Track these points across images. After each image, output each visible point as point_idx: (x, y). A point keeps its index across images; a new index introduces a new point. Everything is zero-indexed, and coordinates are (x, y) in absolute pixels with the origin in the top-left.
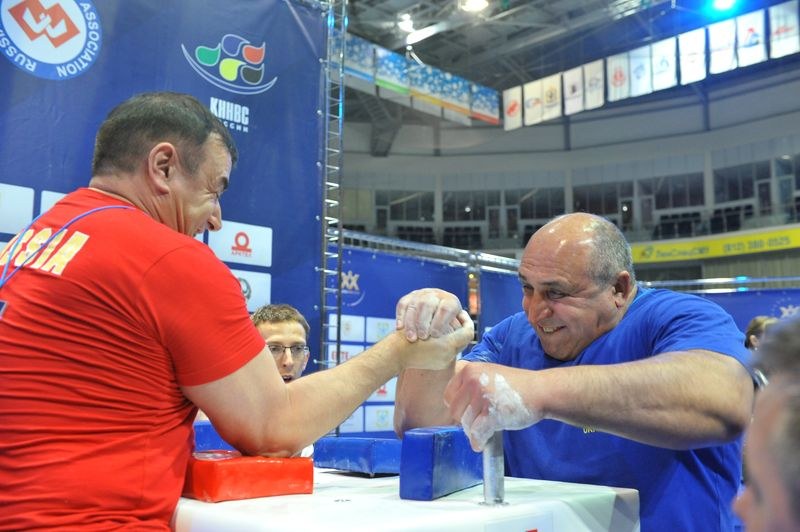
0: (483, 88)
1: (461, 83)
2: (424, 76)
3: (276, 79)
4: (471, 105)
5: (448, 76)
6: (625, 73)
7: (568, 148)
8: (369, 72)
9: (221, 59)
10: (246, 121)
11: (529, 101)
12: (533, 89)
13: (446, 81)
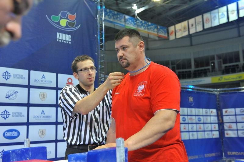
0: (162, 27)
1: (154, 26)
2: (142, 24)
3: (80, 25)
4: (158, 32)
5: (150, 24)
6: (210, 19)
7: (191, 45)
8: (123, 24)
9: (60, 20)
10: (70, 40)
11: (177, 30)
12: (179, 26)
13: (149, 25)
